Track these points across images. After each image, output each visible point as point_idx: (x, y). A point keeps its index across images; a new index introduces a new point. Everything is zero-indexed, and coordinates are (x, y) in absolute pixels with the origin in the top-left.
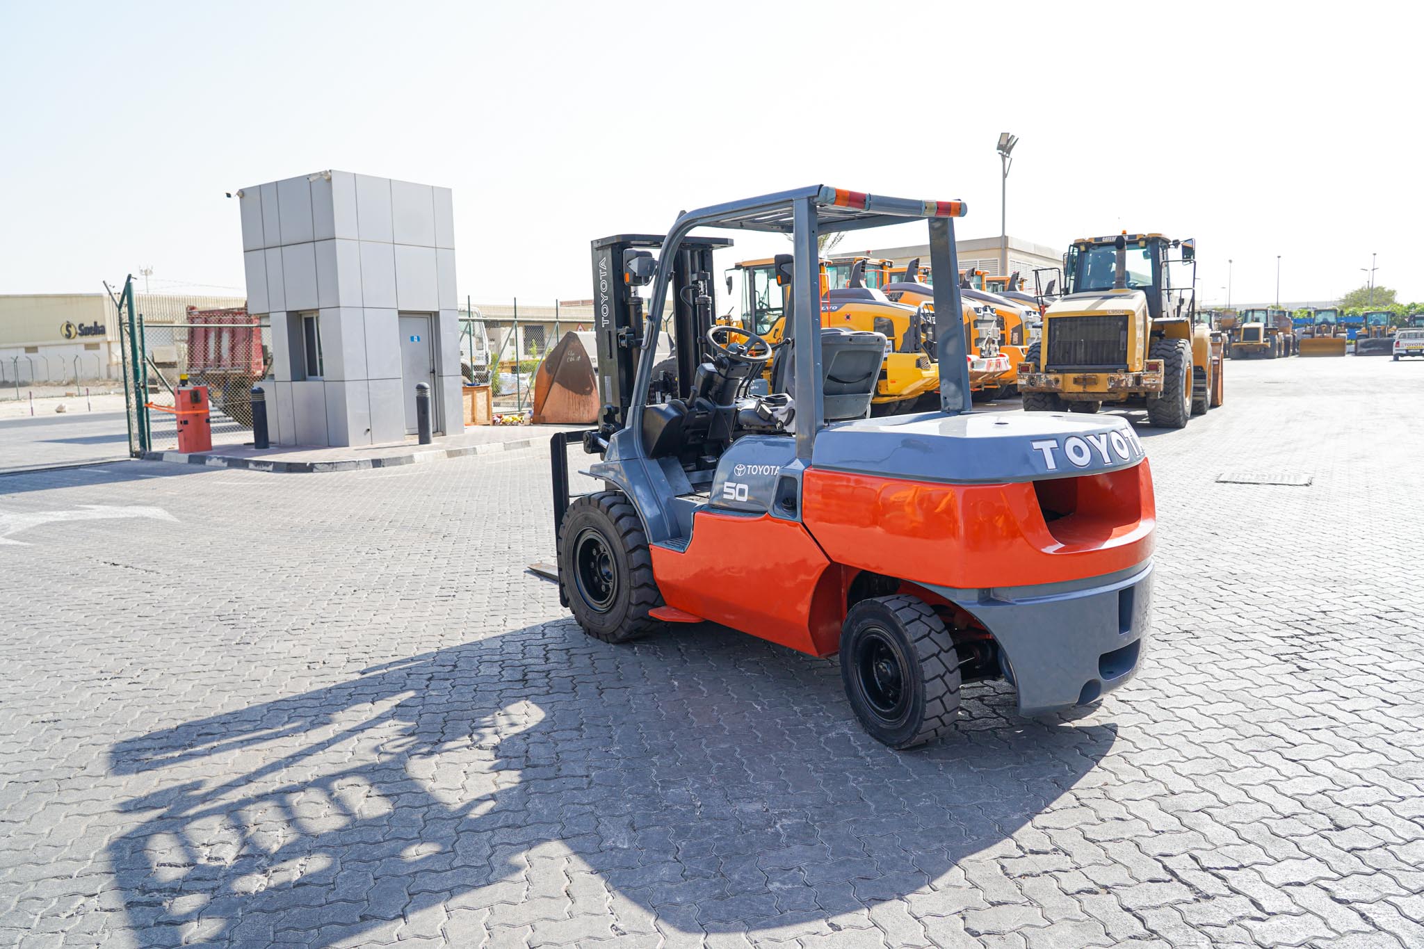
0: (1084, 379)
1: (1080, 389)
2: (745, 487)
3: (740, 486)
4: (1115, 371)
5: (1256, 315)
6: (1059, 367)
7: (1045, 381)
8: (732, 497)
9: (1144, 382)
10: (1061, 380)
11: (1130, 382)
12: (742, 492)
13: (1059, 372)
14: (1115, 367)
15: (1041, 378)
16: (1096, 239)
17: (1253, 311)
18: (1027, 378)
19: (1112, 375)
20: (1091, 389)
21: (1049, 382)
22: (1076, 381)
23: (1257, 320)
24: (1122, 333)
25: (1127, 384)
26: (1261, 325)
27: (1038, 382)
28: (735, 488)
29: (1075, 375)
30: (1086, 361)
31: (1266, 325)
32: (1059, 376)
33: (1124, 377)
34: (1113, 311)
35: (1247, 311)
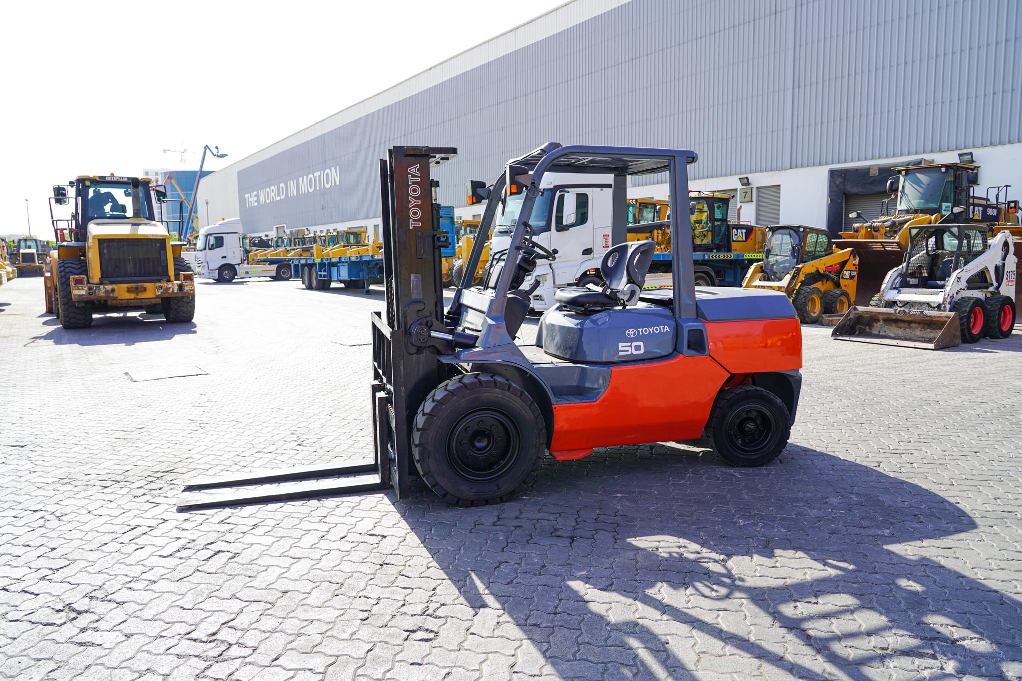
0: (137, 288)
1: (132, 296)
2: (641, 344)
3: (634, 344)
4: (159, 281)
5: (29, 243)
6: (112, 279)
7: (103, 291)
8: (629, 353)
9: (186, 288)
10: (116, 289)
11: (176, 289)
12: (638, 348)
13: (111, 283)
14: (159, 278)
15: (100, 289)
16: (100, 177)
17: (25, 240)
18: (86, 288)
19: (158, 284)
20: (141, 296)
21: (107, 291)
22: (129, 290)
23: (30, 247)
24: (162, 252)
25: (173, 290)
26: (33, 251)
27: (97, 292)
28: (631, 346)
29: (126, 285)
30: (135, 274)
31: (37, 251)
32: (114, 286)
33: (170, 286)
34: (153, 235)
35: (20, 241)
